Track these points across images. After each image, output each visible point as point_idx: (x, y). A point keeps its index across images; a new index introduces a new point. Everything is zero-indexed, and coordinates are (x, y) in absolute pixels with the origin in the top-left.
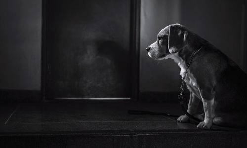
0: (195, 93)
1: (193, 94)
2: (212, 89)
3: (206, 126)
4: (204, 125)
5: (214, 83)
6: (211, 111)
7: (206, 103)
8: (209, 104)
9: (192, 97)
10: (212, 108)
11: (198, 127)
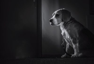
0: (69, 42)
1: (68, 43)
2: (77, 39)
3: (75, 56)
4: (74, 56)
5: (78, 36)
6: (77, 49)
7: (75, 46)
8: (76, 46)
9: (67, 46)
10: (77, 48)
11: (72, 57)
